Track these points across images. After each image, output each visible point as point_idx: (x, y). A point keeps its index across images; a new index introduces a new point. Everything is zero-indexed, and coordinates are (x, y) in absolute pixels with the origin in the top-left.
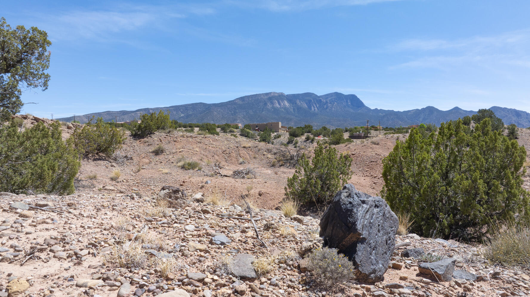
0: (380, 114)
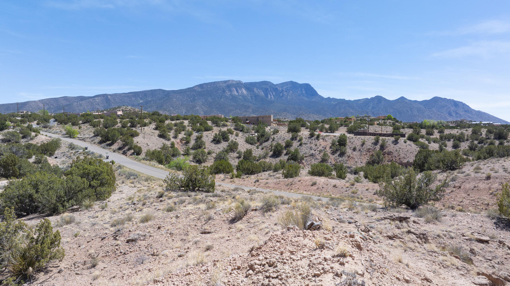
0: (333, 102)
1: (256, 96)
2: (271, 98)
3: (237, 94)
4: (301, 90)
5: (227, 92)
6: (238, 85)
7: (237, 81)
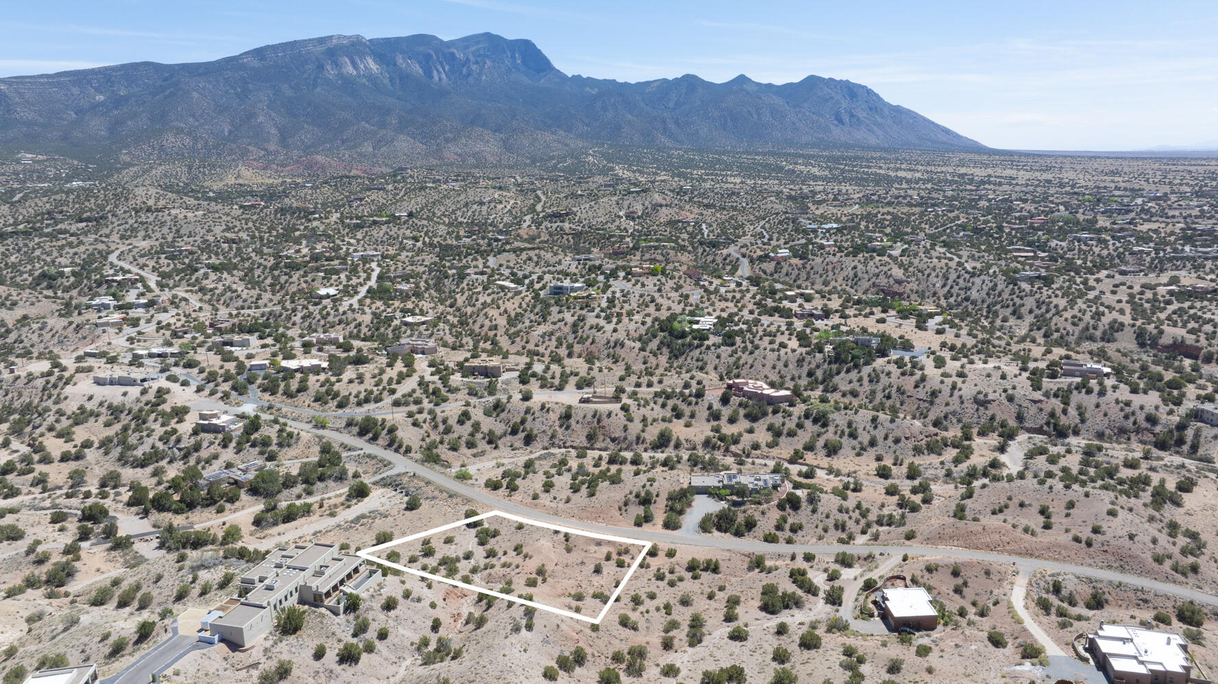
0: (588, 89)
1: (405, 78)
2: (440, 79)
3: (355, 73)
4: (513, 57)
5: (329, 68)
6: (356, 47)
7: (351, 37)
